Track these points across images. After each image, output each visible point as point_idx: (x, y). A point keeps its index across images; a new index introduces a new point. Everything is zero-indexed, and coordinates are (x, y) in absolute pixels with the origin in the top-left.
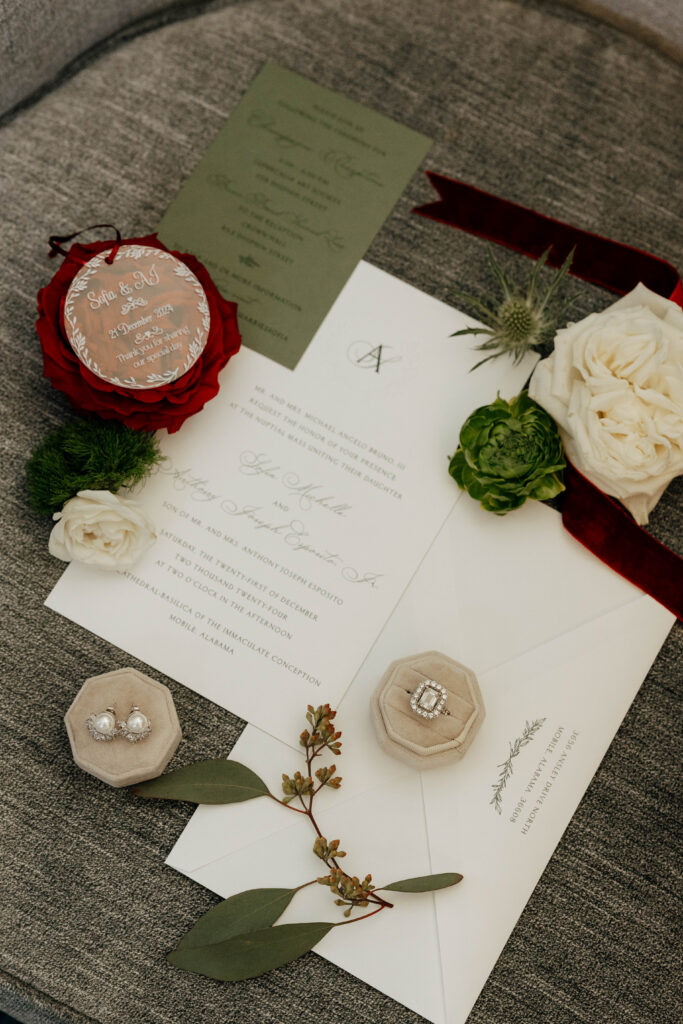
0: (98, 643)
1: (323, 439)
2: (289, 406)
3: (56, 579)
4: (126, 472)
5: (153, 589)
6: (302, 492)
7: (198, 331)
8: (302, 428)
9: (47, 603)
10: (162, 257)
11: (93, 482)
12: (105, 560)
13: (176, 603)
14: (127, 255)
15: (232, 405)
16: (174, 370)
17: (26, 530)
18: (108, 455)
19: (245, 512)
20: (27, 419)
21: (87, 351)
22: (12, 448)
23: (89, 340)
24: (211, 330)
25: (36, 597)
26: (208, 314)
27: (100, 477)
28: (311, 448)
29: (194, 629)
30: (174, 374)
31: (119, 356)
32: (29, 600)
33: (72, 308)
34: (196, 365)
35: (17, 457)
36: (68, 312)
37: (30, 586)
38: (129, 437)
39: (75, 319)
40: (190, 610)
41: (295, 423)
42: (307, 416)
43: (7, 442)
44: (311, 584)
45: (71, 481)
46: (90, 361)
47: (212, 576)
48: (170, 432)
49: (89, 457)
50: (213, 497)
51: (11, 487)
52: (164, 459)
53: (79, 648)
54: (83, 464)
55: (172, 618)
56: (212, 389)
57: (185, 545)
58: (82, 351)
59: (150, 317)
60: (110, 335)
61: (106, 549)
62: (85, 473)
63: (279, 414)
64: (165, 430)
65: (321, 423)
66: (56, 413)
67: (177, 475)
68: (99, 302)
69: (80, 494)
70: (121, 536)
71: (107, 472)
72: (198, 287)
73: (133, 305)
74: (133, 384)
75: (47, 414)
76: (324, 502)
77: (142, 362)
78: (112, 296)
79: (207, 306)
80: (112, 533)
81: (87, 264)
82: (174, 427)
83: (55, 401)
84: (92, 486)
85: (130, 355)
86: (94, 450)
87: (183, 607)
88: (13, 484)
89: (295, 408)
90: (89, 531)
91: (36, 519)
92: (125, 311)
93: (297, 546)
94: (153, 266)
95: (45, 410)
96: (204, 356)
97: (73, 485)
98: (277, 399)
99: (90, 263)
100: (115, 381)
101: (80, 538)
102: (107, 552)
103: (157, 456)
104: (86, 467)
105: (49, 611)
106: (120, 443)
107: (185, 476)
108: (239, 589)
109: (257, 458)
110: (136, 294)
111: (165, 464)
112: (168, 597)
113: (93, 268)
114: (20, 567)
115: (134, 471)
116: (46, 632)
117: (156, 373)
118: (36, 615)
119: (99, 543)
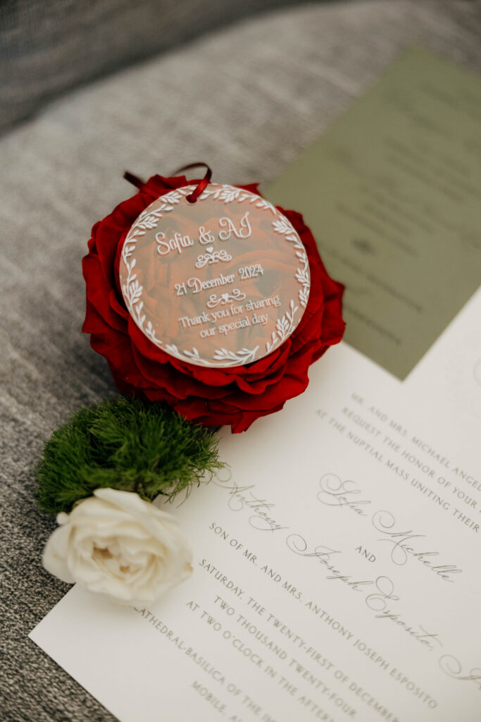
0: (89, 704)
1: (432, 473)
2: (393, 424)
3: (52, 604)
4: (166, 473)
5: (177, 640)
6: (397, 539)
7: (292, 305)
8: (406, 455)
9: (33, 635)
10: (259, 205)
11: (118, 480)
12: (117, 589)
13: (204, 665)
14: (216, 196)
15: (319, 412)
16: (251, 349)
17: (28, 530)
18: (146, 447)
19: (317, 555)
20: (60, 391)
21: (141, 305)
22: (35, 424)
23: (149, 292)
24: (308, 305)
25: (20, 625)
26: (308, 285)
27: (129, 474)
28: (415, 483)
29: (223, 707)
30: (252, 354)
31: (182, 319)
32: (9, 627)
33: (133, 248)
34: (282, 348)
35: (38, 436)
36: (126, 251)
37: (16, 607)
38: (178, 427)
39: (134, 262)
40: (222, 679)
41: (397, 447)
42: (415, 441)
43: (31, 416)
44: (394, 671)
45: (89, 473)
46: (144, 317)
47: (259, 636)
48: (233, 431)
49: (119, 445)
50: (278, 527)
51: (22, 472)
52: (220, 466)
53: (61, 707)
54: (111, 453)
55: (196, 686)
56: (299, 384)
57: (230, 585)
58: (134, 304)
59: (232, 276)
60: (176, 290)
61: (122, 574)
62: (111, 465)
63: (379, 433)
64: (228, 428)
65: (431, 452)
66: (97, 390)
67: (236, 490)
68: (170, 246)
69: (98, 493)
70: (144, 561)
71: (139, 469)
72: (301, 250)
73: (213, 257)
74: (195, 358)
75: (87, 389)
76: (425, 558)
77: (212, 331)
78: (187, 241)
79: (308, 275)
80: (132, 553)
81: (163, 198)
82: (241, 425)
83: (100, 374)
84: (118, 485)
85: (197, 320)
86: (129, 439)
87: (213, 672)
88: (26, 469)
89: (399, 429)
90: (102, 545)
91: (44, 519)
92: (201, 264)
93: (381, 613)
94: (247, 214)
95: (86, 384)
96: (294, 338)
97: (90, 479)
98: (378, 414)
99: (166, 196)
100: (172, 350)
101: (87, 554)
102: (122, 579)
103: (212, 459)
104: (115, 458)
105: (33, 646)
106: (165, 434)
107: (245, 494)
108: (294, 661)
109: (342, 485)
110: (220, 243)
111: (221, 473)
112: (195, 655)
113: (169, 204)
114: (9, 579)
115: (177, 473)
116: (22, 676)
117: (228, 349)
118: (15, 649)
119: (113, 565)
